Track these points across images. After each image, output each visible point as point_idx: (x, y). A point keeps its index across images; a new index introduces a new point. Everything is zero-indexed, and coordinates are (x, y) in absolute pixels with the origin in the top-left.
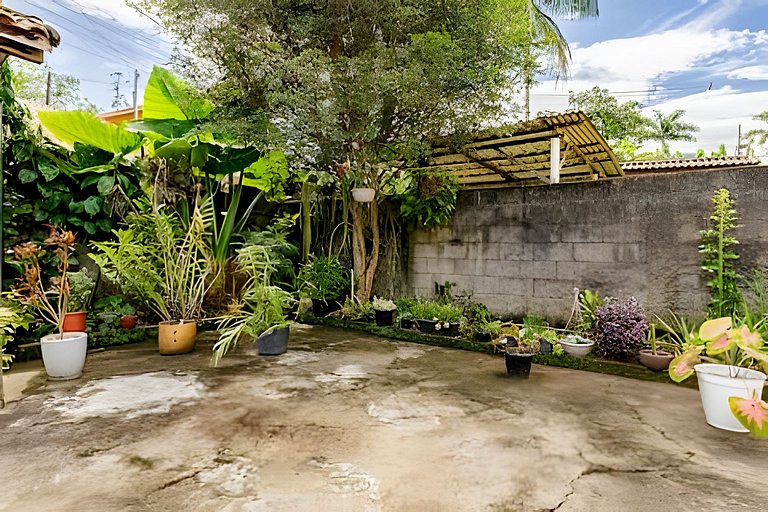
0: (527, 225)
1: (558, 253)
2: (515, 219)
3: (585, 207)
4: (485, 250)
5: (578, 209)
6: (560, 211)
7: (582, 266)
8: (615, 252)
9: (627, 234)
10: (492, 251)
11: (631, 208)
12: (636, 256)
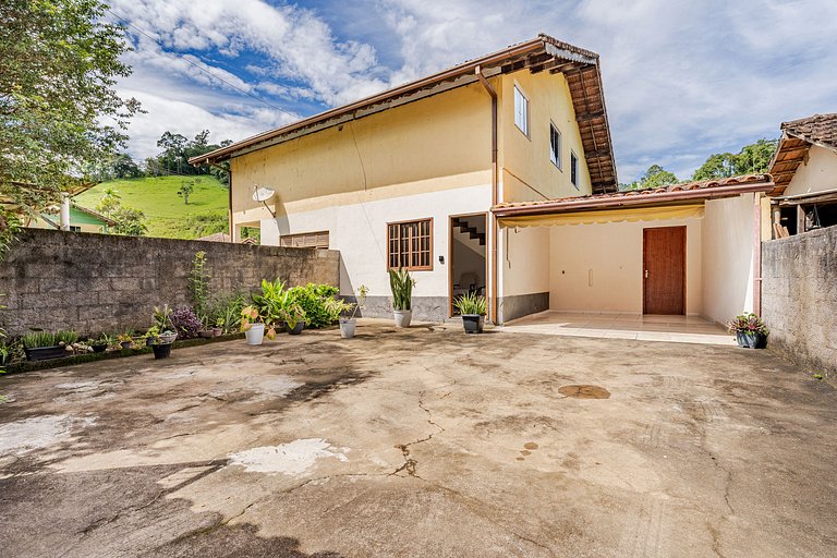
0: (69, 263)
1: (100, 286)
2: (56, 258)
3: (120, 253)
4: (20, 285)
5: (114, 254)
6: (99, 255)
7: (119, 294)
8: (141, 283)
9: (148, 272)
10: (30, 286)
11: (149, 256)
12: (153, 284)
